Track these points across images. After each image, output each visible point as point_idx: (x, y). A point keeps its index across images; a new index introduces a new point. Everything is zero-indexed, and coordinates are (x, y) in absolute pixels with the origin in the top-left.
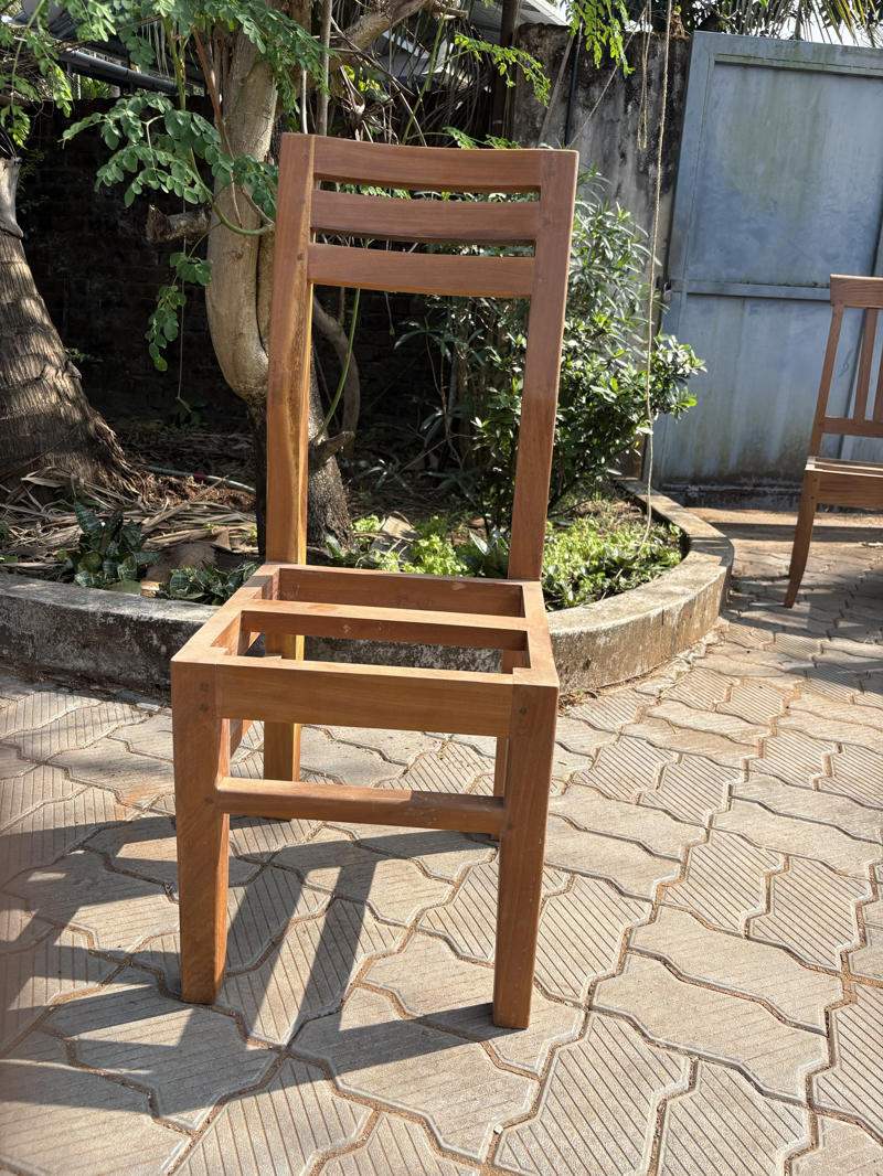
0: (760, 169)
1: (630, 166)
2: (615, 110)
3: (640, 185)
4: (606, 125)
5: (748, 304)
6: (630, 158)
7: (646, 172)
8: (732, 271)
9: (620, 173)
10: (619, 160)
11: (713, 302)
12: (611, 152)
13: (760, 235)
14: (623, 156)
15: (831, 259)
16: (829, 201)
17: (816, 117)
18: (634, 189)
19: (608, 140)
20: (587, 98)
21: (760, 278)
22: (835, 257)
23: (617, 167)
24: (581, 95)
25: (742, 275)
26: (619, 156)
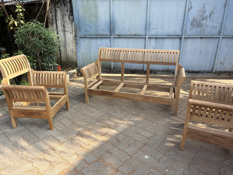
0: (88, 16)
1: (67, 17)
2: (63, 7)
3: (69, 20)
4: (62, 10)
5: (91, 39)
6: (67, 15)
7: (70, 17)
8: (87, 33)
9: (66, 18)
10: (65, 16)
11: (85, 39)
12: (63, 15)
13: (90, 27)
14: (66, 15)
15: (103, 30)
16: (101, 21)
17: (96, 6)
18: (68, 20)
19: (62, 13)
20: (58, 6)
21: (92, 34)
22: (104, 30)
23: (65, 17)
24: (57, 5)
25: (88, 34)
26: (65, 15)
